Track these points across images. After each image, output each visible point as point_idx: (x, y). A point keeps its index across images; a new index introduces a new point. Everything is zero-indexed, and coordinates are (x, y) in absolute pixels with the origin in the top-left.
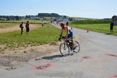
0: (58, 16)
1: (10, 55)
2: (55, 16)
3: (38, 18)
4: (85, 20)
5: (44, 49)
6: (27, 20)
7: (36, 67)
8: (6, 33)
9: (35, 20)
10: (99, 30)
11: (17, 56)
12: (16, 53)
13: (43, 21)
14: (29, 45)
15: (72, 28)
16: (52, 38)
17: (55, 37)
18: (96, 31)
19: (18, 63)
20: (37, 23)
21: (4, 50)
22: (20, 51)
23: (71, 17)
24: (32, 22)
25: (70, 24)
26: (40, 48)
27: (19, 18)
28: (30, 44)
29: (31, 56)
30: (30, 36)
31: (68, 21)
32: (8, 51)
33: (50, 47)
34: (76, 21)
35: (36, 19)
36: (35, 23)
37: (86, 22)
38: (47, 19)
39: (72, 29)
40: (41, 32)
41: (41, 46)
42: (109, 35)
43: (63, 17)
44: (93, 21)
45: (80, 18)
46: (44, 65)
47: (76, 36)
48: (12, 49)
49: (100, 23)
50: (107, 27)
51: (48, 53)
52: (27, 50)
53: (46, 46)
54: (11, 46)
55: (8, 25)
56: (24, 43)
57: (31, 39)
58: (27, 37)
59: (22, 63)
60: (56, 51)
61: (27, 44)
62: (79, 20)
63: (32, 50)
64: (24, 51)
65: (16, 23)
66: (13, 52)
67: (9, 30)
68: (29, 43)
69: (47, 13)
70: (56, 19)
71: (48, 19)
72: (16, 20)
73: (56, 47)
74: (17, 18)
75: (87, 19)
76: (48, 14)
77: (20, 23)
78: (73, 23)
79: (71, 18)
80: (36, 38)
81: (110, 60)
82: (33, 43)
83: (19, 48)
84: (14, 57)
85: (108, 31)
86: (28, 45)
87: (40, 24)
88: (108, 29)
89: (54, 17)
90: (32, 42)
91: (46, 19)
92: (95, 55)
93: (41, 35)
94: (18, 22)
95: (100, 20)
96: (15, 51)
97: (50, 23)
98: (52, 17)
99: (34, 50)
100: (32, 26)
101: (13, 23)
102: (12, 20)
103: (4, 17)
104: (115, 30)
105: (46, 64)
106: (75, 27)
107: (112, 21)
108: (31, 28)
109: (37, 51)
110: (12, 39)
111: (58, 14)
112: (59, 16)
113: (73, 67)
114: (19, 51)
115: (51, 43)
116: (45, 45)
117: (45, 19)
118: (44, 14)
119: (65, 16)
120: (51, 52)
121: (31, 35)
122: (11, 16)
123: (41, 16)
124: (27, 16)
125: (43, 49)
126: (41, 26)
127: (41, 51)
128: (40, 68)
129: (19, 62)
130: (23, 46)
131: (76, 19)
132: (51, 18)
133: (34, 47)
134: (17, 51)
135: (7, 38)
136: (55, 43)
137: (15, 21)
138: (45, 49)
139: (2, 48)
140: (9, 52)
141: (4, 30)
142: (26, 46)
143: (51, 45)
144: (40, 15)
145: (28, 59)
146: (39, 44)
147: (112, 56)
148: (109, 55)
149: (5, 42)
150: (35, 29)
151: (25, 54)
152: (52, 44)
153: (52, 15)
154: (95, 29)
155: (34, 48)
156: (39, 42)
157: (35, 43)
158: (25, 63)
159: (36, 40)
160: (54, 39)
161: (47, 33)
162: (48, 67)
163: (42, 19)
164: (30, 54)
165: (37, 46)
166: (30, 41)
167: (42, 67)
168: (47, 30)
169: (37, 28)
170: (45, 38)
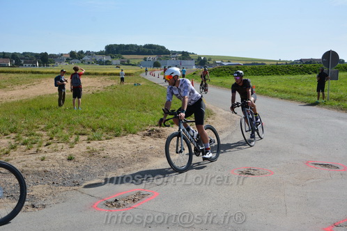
0: (164, 54)
1: (27, 168)
2: (155, 54)
3: (105, 58)
4: (244, 64)
5: (127, 150)
6: (73, 65)
7: (104, 202)
8: (13, 104)
9: (98, 66)
10: (286, 92)
11: (48, 169)
12: (44, 162)
13: (122, 67)
14: (82, 138)
16: (148, 118)
18: (277, 97)
19: (51, 191)
20: (105, 74)
21: (7, 153)
22: (56, 156)
23: (202, 56)
24: (88, 71)
26: (116, 147)
27: (49, 59)
28: (83, 135)
29: (88, 169)
30: (84, 112)
31: (194, 67)
32: (20, 155)
34: (218, 66)
35: (101, 63)
36: (96, 74)
37: (246, 71)
38: (132, 62)
40: (116, 99)
41: (116, 141)
42: (315, 107)
43: (180, 55)
44: (268, 68)
45: (229, 59)
46: (128, 194)
47: (220, 110)
48: (33, 151)
49: (287, 73)
50: (309, 83)
51: (140, 160)
52: (77, 153)
53: (132, 139)
54: (30, 142)
55: (16, 79)
56: (65, 133)
57: (88, 120)
58: (73, 115)
59: (61, 190)
60: (162, 154)
61: (75, 134)
62: (225, 64)
63: (92, 153)
64: (67, 155)
65: (42, 73)
66: (35, 158)
67: (22, 94)
68: (83, 132)
70: (159, 61)
71: (137, 62)
72: (40, 66)
74: (44, 59)
75: (251, 62)
76: (136, 46)
77: (53, 73)
79: (202, 58)
80: (102, 117)
81: (318, 180)
82: (94, 131)
83: (53, 145)
84: (38, 173)
85: (310, 95)
86: (80, 136)
87: (112, 77)
88: (311, 88)
89: (152, 57)
90: (89, 130)
91: (128, 61)
92: (277, 165)
93: (117, 110)
94: (48, 71)
95: (286, 64)
96: (40, 156)
97: (141, 72)
98: (148, 57)
99: (96, 151)
100: (89, 82)
101: (33, 72)
102: (27, 65)
103: (4, 55)
104: (332, 94)
105: (134, 193)
106: (216, 85)
107: (322, 65)
108: (86, 88)
109: (106, 155)
110: (31, 120)
111: (163, 48)
112: (168, 52)
113: (214, 201)
114: (52, 154)
115: (146, 132)
116: (130, 137)
117: (126, 63)
118: (124, 48)
119: (186, 52)
120: (146, 159)
121: (87, 109)
122: (24, 54)
123: (113, 53)
124: (72, 54)
125: (124, 149)
126: (115, 82)
127: (117, 156)
128: (115, 203)
129: (53, 187)
130: (65, 140)
131: (218, 60)
132: (145, 59)
133: (96, 142)
134: (46, 155)
135: (14, 117)
136: (158, 131)
137: (37, 69)
138: (128, 148)
139: (2, 148)
140: (24, 159)
141: (5, 94)
142: (72, 140)
143: (147, 137)
144: (112, 50)
145: (80, 180)
146: (112, 133)
147: (324, 168)
148: (316, 164)
149: (10, 131)
150: (98, 91)
151: (71, 163)
152: (150, 134)
153: (147, 50)
154: (273, 89)
155: (96, 145)
156: (111, 129)
157: (99, 131)
158: (73, 189)
159: (101, 124)
160: (155, 118)
161: (133, 103)
162: (138, 202)
163: (117, 61)
164: (85, 164)
165: (106, 141)
166: (84, 127)
167: (121, 202)
168: (133, 93)
169: (104, 88)
170: (129, 116)
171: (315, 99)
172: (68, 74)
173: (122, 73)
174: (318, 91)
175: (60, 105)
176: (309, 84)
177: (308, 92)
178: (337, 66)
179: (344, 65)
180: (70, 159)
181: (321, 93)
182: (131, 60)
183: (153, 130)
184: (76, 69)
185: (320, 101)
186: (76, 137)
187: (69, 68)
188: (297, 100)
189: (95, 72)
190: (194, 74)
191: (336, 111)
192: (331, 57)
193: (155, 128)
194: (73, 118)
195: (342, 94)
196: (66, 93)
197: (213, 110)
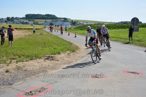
0: (55, 19)
3: (25, 21)
4: (94, 24)
6: (9, 24)
7: (25, 93)
9: (22, 25)
10: (114, 38)
13: (34, 25)
15: (76, 35)
16: (47, 51)
17: (52, 48)
20: (25, 29)
23: (74, 20)
25: (73, 30)
26: (31, 65)
28: (14, 59)
29: (16, 76)
31: (70, 26)
33: (45, 63)
34: (82, 25)
35: (23, 23)
36: (21, 29)
37: (95, 27)
38: (39, 23)
39: (75, 37)
40: (31, 41)
41: (31, 62)
42: (128, 45)
43: (63, 20)
45: (87, 22)
46: (37, 89)
47: (82, 46)
49: (115, 28)
51: (43, 71)
52: (11, 69)
53: (39, 61)
56: (5, 58)
57: (17, 52)
58: (9, 49)
60: (54, 68)
61: (10, 59)
62: (85, 24)
63: (18, 68)
64: (6, 69)
68: (14, 58)
69: (39, 14)
70: (52, 23)
71: (41, 23)
73: (54, 62)
75: (97, 23)
76: (41, 15)
78: (77, 28)
79: (74, 21)
80: (24, 50)
81: (129, 80)
82: (20, 57)
85: (126, 39)
86: (12, 60)
87: (29, 30)
88: (126, 36)
89: (49, 20)
90: (17, 57)
91: (37, 23)
92: (110, 73)
93: (32, 47)
95: (114, 24)
97: (44, 28)
98: (47, 20)
99: (21, 67)
100: (17, 33)
104: (136, 38)
105: (40, 88)
106: (80, 34)
107: (131, 25)
108: (16, 36)
109: (25, 69)
111: (55, 16)
112: (57, 18)
115: (46, 57)
116: (38, 60)
117: (36, 23)
118: (35, 16)
119: (66, 18)
120: (46, 71)
121: (16, 47)
123: (30, 18)
124: (8, 19)
125: (35, 66)
126: (31, 33)
127: (32, 69)
130: (5, 62)
131: (81, 22)
132: (46, 22)
133: (21, 63)
136: (52, 57)
138: (37, 65)
142: (8, 62)
143: (46, 60)
145: (12, 82)
146: (29, 58)
147: (132, 74)
148: (128, 72)
150: (22, 37)
151: (8, 73)
152: (48, 58)
153: (47, 17)
155: (21, 64)
156: (29, 56)
157: (22, 58)
158: (8, 87)
159: (23, 54)
160: (50, 51)
161: (40, 43)
162: (42, 92)
163: (31, 22)
164: (15, 74)
165: (26, 62)
166: (14, 55)
167: (33, 93)
168: (40, 38)
169: (25, 36)
170: (38, 50)
171: (128, 41)
172: (6, 28)
173: (34, 29)
174: (129, 37)
175: (2, 44)
176: (125, 34)
177: (125, 38)
178: (138, 25)
179: (142, 24)
180: (7, 72)
181: (131, 38)
182: (38, 22)
183: (49, 56)
184: (10, 26)
185: (131, 41)
186: (10, 60)
187: (6, 25)
188: (119, 41)
189: (20, 28)
190: (70, 29)
191: (138, 46)
192: (135, 20)
193: (51, 55)
194: (9, 51)
195: (141, 38)
196: (5, 38)
197: (79, 46)
